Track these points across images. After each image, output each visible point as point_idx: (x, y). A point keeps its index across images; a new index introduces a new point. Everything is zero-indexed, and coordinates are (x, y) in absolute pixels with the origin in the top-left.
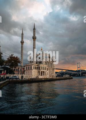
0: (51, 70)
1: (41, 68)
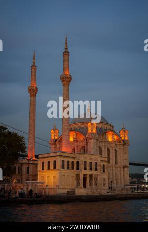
0: (116, 171)
1: (83, 166)
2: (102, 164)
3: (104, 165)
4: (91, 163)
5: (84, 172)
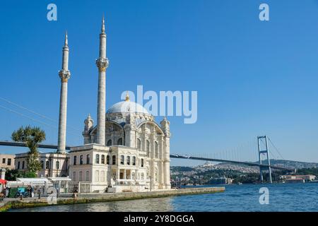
0: (156, 165)
2: (141, 158)
3: (142, 160)
4: (129, 157)
5: (121, 167)
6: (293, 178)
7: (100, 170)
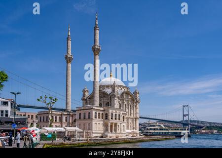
0: (130, 121)
1: (110, 117)
2: (123, 115)
4: (116, 115)
5: (111, 121)
6: (204, 131)
7: (98, 123)
